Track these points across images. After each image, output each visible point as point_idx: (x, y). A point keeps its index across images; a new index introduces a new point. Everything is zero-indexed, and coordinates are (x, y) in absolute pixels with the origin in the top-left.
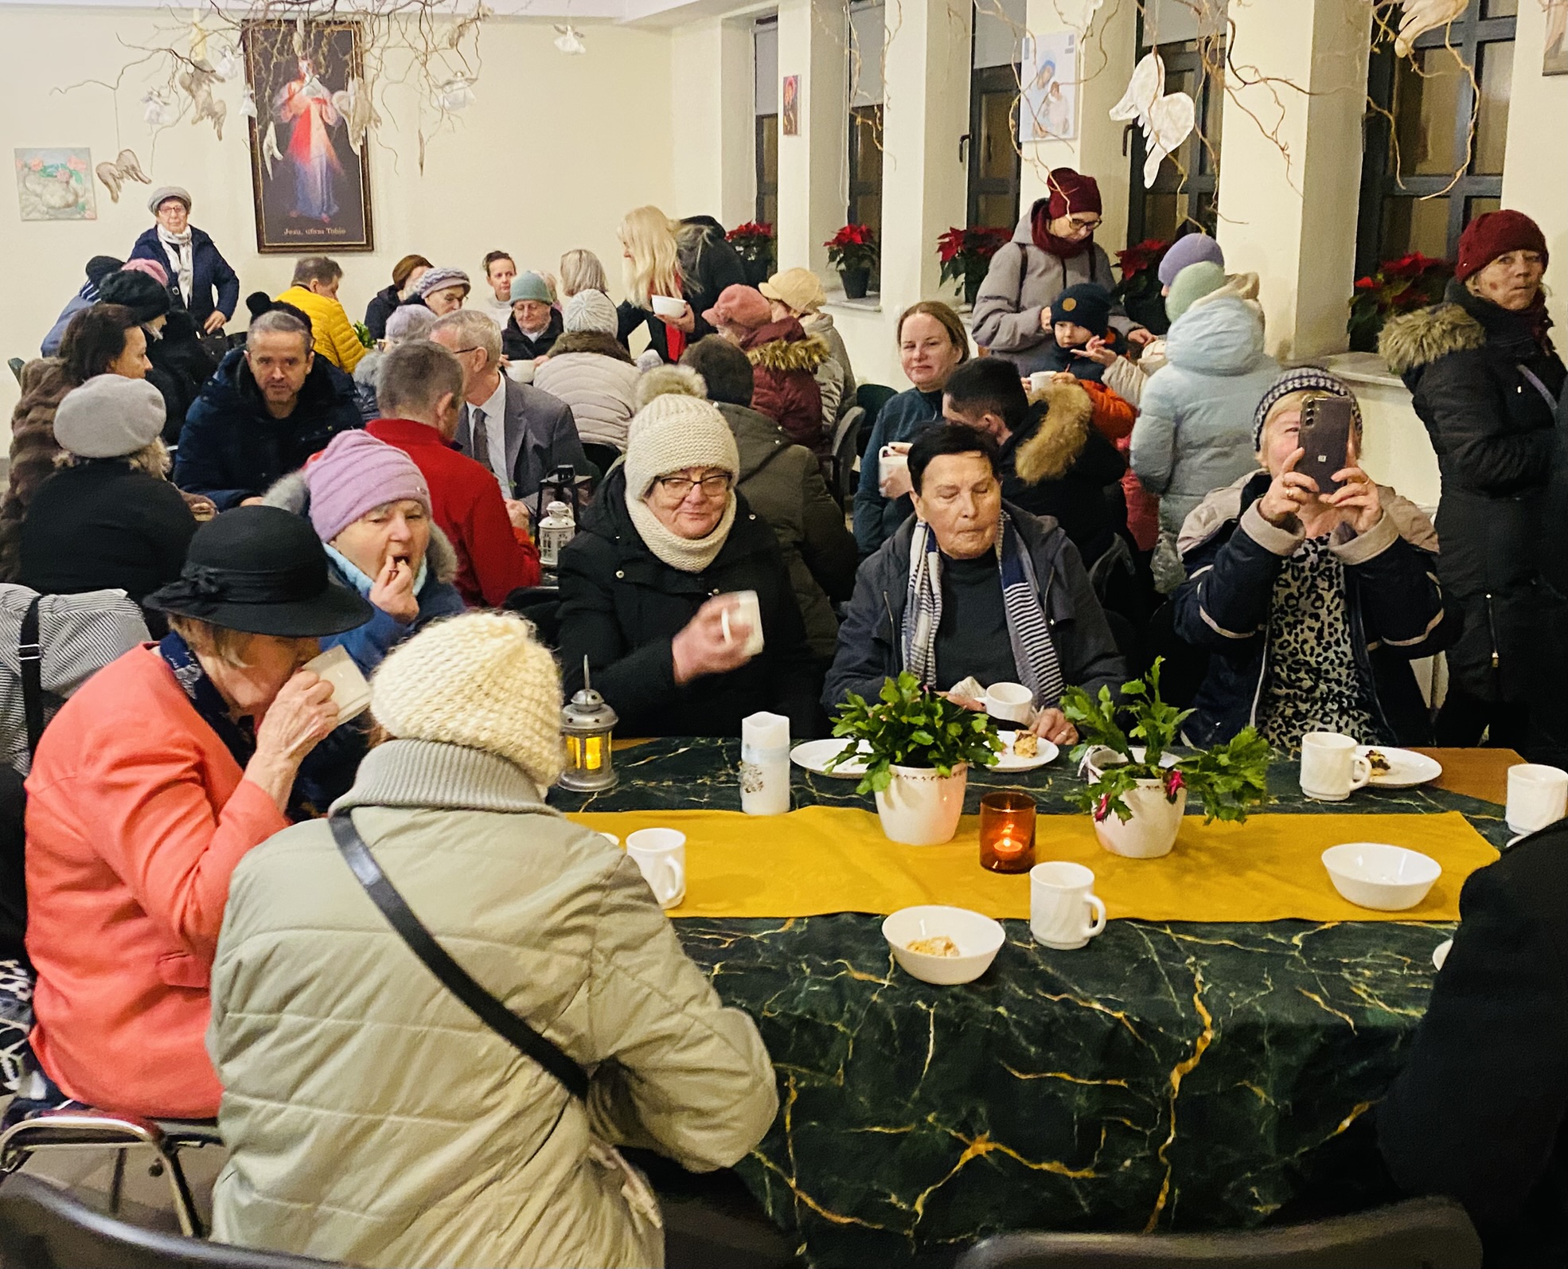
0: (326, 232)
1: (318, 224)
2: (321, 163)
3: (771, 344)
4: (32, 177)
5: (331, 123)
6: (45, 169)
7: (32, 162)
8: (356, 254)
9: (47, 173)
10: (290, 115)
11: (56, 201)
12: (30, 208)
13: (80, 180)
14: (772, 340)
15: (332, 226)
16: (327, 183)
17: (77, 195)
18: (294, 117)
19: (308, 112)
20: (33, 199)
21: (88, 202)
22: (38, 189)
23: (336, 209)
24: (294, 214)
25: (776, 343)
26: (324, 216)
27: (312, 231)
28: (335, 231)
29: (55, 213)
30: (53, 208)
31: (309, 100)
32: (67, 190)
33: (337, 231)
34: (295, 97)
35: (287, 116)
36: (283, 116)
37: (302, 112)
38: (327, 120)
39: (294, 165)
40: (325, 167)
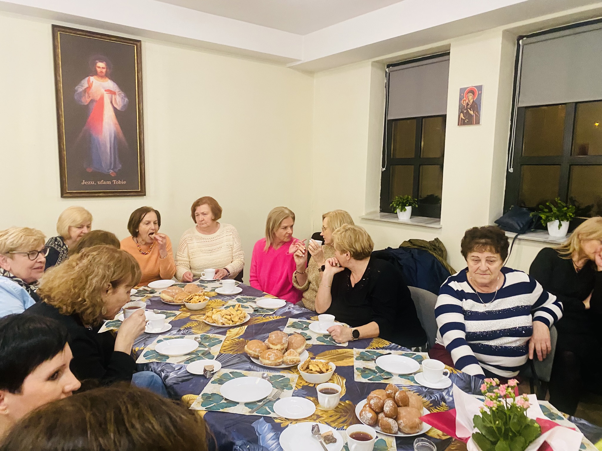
0: (112, 182)
1: (107, 177)
2: (110, 136)
5: (118, 108)
8: (134, 198)
10: (88, 100)
16: (114, 149)
18: (92, 101)
19: (102, 98)
23: (120, 167)
24: (89, 170)
26: (111, 171)
27: (102, 182)
31: (103, 91)
33: (119, 182)
34: (93, 88)
35: (85, 101)
36: (83, 100)
37: (98, 98)
38: (115, 106)
39: (90, 136)
40: (113, 139)
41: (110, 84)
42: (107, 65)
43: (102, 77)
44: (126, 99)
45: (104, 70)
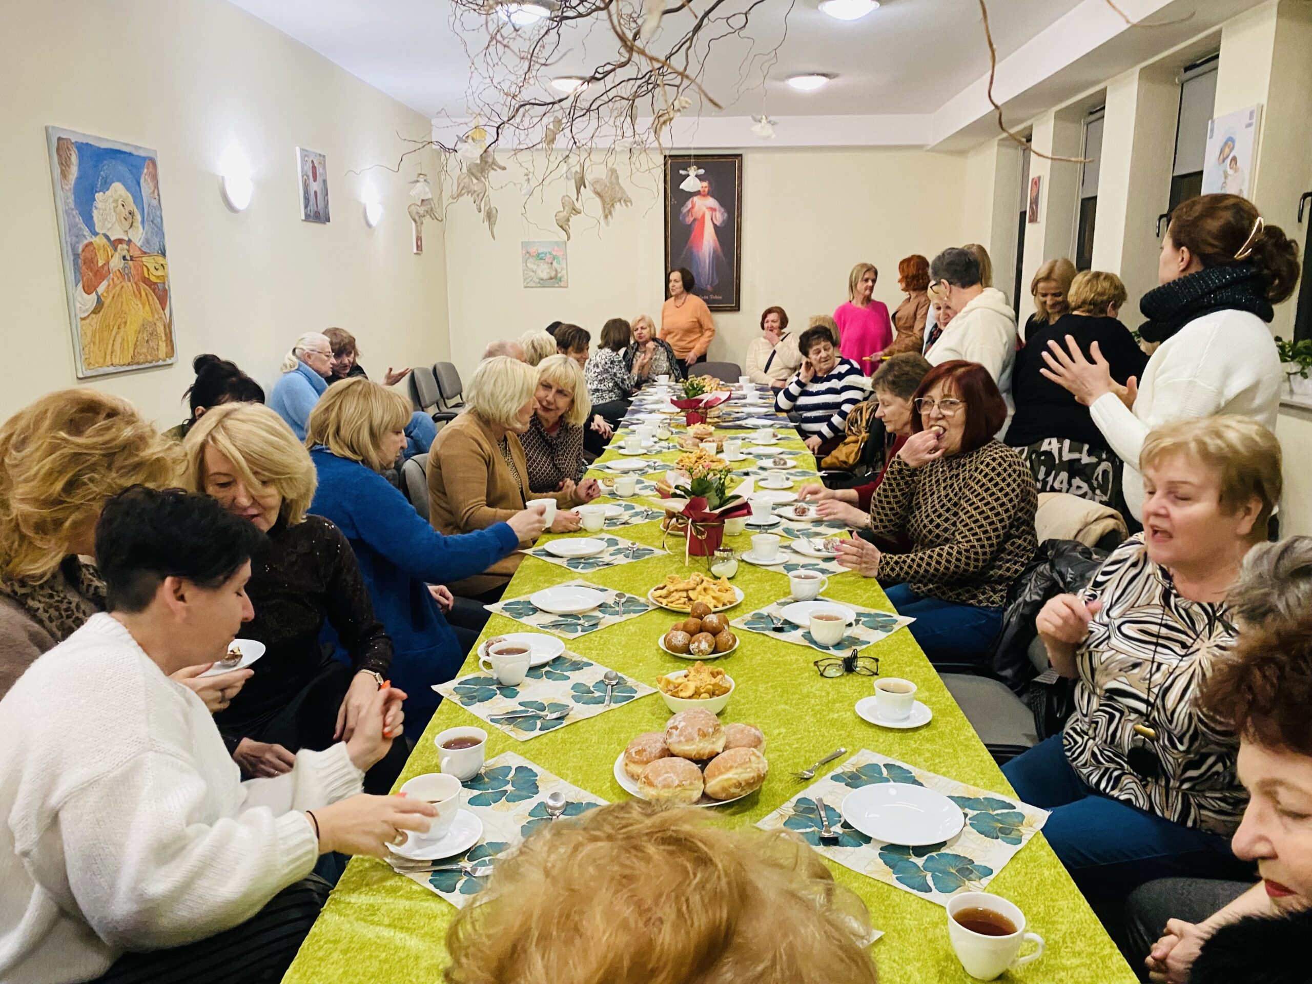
1: (706, 292)
2: (709, 251)
4: (531, 260)
5: (718, 224)
6: (539, 254)
7: (531, 250)
8: (728, 313)
9: (539, 257)
10: (691, 219)
11: (545, 276)
12: (529, 279)
13: (559, 263)
16: (713, 264)
17: (556, 271)
18: (695, 220)
19: (703, 216)
20: (531, 274)
21: (563, 276)
22: (534, 267)
23: (717, 282)
26: (709, 286)
29: (544, 283)
30: (542, 279)
31: (704, 209)
32: (551, 268)
33: (716, 297)
34: (696, 208)
35: (689, 220)
36: (687, 220)
37: (699, 216)
38: (715, 222)
39: (692, 253)
40: (712, 255)
41: (711, 202)
42: (710, 183)
43: (704, 196)
44: (726, 215)
45: (707, 190)
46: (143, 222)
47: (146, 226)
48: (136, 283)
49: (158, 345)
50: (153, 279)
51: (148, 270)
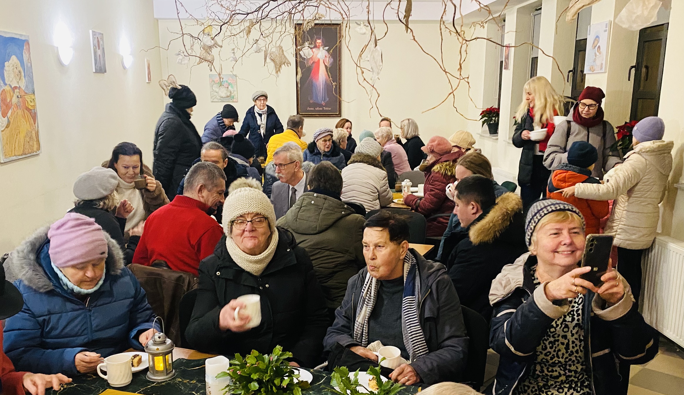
0: (323, 109)
1: (320, 106)
2: (323, 82)
3: (445, 163)
4: (215, 85)
5: (328, 66)
7: (215, 80)
8: (335, 118)
10: (312, 62)
11: (223, 95)
12: (215, 97)
13: (232, 87)
14: (446, 161)
15: (326, 106)
16: (325, 89)
17: (231, 92)
18: (314, 62)
19: (319, 61)
20: (215, 94)
21: (235, 95)
22: (217, 90)
23: (327, 100)
24: (311, 102)
25: (447, 163)
26: (323, 102)
27: (318, 109)
28: (327, 109)
29: (223, 99)
30: (222, 97)
32: (227, 90)
34: (314, 55)
36: (309, 62)
37: (316, 60)
38: (326, 64)
39: (312, 82)
40: (324, 83)
42: (322, 41)
43: (319, 48)
44: (332, 60)
45: (321, 44)
46: (25, 77)
47: (26, 78)
48: (23, 110)
49: (33, 144)
50: (30, 107)
51: (28, 103)
